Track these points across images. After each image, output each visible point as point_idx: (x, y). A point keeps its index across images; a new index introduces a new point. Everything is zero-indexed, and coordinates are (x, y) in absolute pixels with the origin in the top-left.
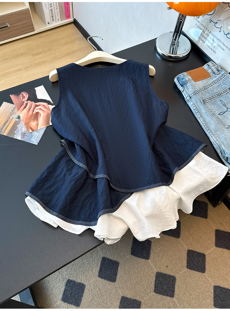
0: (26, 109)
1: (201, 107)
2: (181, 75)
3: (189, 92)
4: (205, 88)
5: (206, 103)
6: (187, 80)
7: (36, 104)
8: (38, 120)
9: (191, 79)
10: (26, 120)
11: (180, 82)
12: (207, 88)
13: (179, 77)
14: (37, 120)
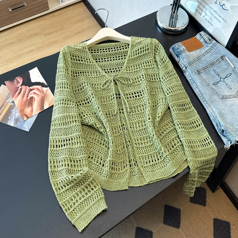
0: (20, 95)
2: (176, 45)
3: (185, 63)
4: (199, 58)
5: (200, 73)
6: (182, 50)
9: (186, 49)
10: (21, 107)
11: (175, 52)
12: (200, 58)
13: (174, 48)
14: (32, 105)
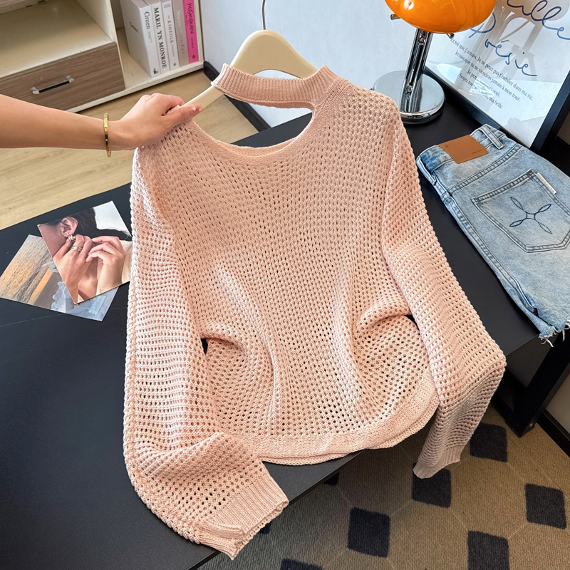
0: (70, 252)
1: (474, 212)
2: (429, 151)
3: (447, 185)
5: (482, 203)
6: (442, 160)
7: (95, 240)
8: (96, 276)
9: (449, 157)
10: (70, 276)
11: (427, 165)
12: (483, 176)
13: (425, 156)
14: (95, 274)
